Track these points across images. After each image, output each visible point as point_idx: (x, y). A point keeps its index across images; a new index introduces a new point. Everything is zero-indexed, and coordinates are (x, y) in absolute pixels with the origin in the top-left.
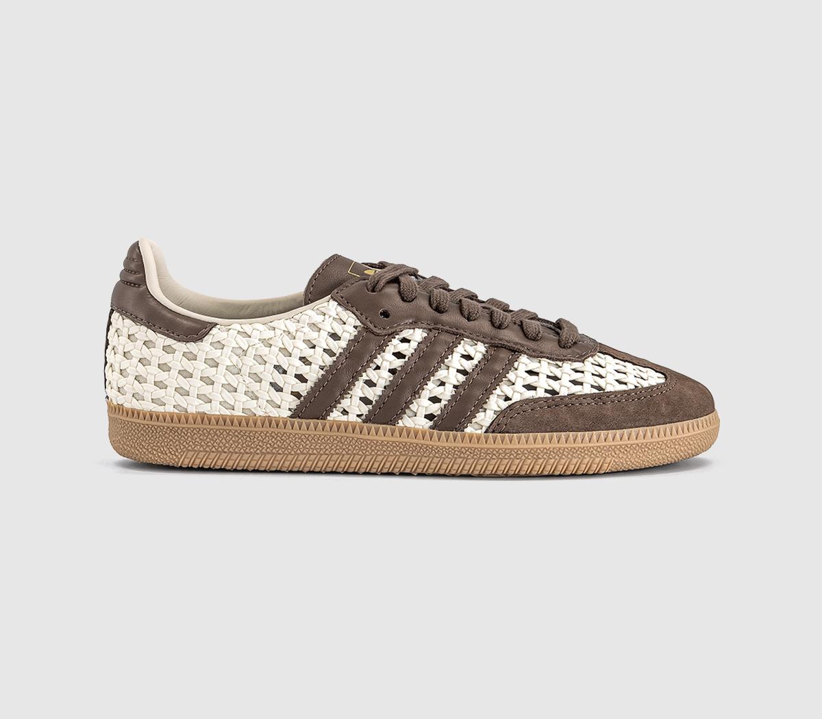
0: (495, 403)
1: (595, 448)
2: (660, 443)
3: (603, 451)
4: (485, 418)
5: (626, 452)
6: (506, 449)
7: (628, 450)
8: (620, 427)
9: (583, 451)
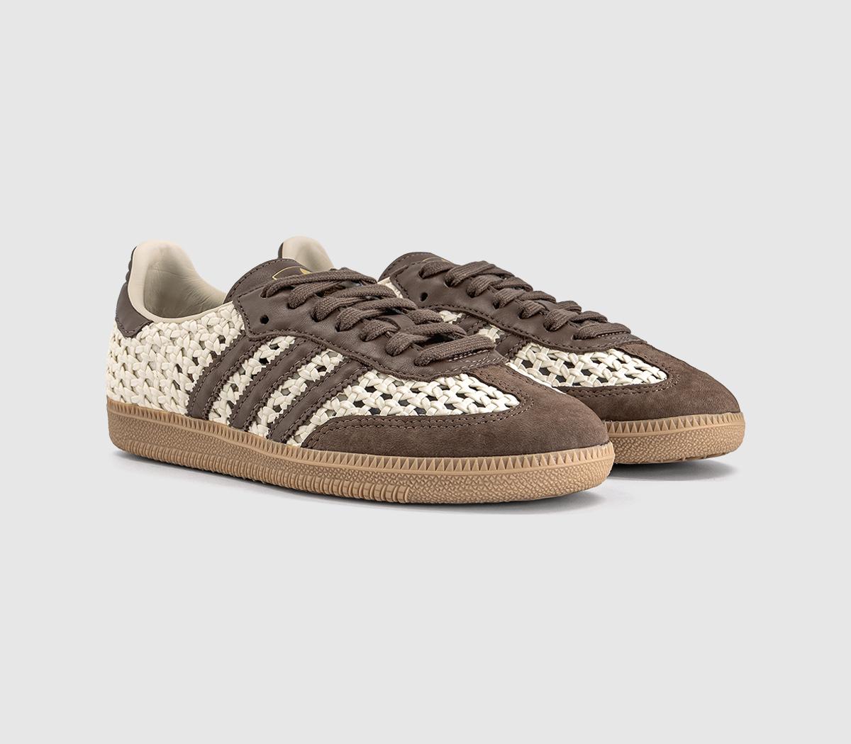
0: (320, 417)
1: (389, 475)
2: (464, 478)
3: (397, 479)
4: (304, 432)
5: (423, 483)
6: (309, 465)
7: (426, 481)
8: (421, 455)
9: (377, 476)
